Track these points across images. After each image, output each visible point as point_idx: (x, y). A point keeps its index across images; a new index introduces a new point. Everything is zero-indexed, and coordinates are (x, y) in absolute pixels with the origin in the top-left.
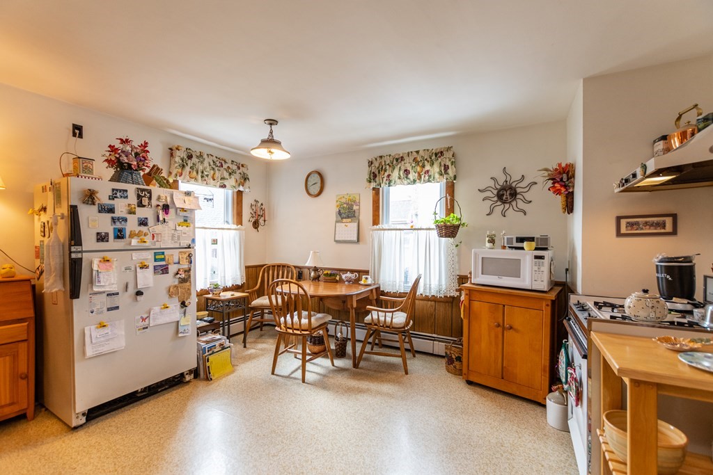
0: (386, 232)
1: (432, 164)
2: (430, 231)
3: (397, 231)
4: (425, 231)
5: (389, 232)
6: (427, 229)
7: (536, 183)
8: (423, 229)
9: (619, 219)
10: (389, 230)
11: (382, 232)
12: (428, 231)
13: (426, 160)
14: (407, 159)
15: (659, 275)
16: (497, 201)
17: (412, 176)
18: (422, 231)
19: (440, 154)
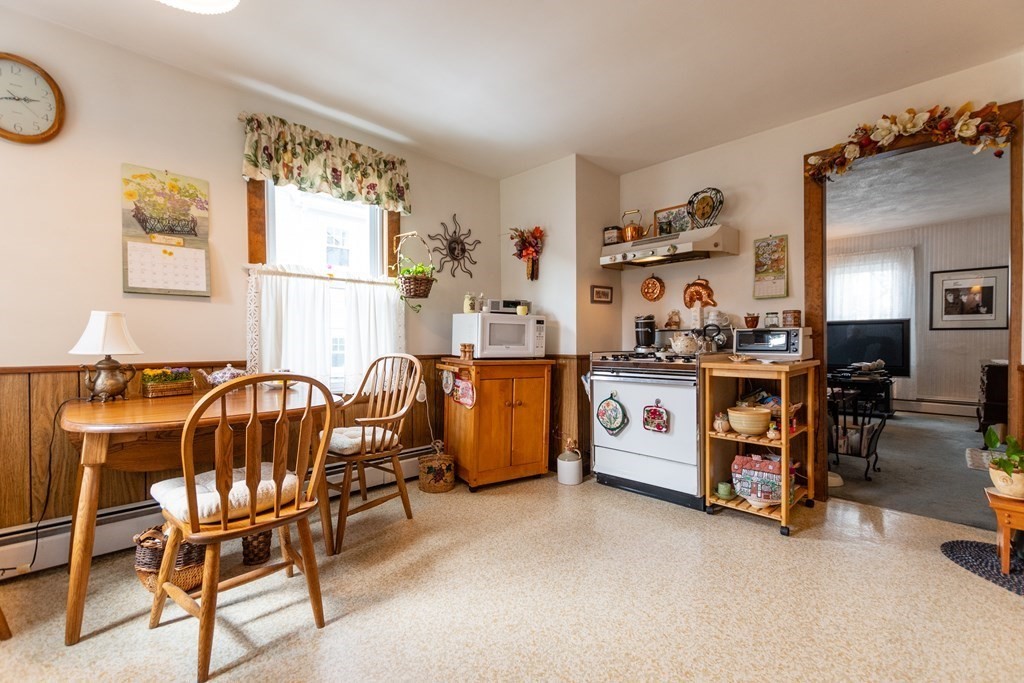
0: (291, 279)
1: (380, 176)
2: (375, 286)
3: (317, 281)
4: (367, 285)
5: (300, 279)
6: (369, 283)
7: (480, 242)
8: (363, 282)
9: (593, 287)
10: (299, 275)
11: (284, 278)
12: (372, 286)
13: (370, 165)
14: (337, 151)
15: (639, 330)
16: (447, 255)
17: (346, 183)
18: (362, 284)
19: (390, 165)
